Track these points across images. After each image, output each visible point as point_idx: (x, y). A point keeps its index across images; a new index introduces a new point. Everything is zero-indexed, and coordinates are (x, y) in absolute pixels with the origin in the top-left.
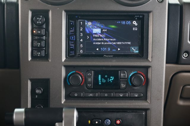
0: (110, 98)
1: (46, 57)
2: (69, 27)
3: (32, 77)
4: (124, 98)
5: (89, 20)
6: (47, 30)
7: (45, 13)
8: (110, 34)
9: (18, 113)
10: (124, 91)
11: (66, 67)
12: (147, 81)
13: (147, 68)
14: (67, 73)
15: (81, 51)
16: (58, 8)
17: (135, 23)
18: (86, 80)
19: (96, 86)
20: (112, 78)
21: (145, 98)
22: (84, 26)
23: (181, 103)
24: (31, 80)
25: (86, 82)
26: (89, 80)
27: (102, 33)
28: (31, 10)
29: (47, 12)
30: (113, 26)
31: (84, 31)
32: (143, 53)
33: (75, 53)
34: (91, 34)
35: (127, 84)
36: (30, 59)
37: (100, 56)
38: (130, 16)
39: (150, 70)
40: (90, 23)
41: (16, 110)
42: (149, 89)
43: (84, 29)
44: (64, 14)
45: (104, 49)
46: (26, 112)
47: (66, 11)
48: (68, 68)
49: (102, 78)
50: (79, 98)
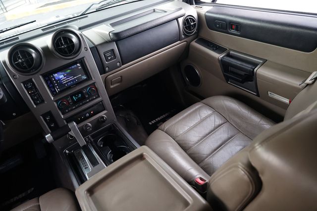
0: (83, 104)
1: (43, 101)
2: (46, 82)
3: (41, 114)
4: (90, 101)
5: (55, 74)
6: (36, 88)
7: (31, 81)
8: (68, 75)
10: (88, 98)
11: (55, 101)
12: (96, 88)
13: (94, 83)
14: (57, 103)
15: (59, 90)
16: (36, 75)
17: (78, 65)
18: (68, 102)
19: (75, 103)
20: (80, 95)
21: (99, 97)
22: (54, 77)
23: (112, 87)
24: (41, 115)
25: (69, 103)
26: (70, 101)
27: (65, 76)
28: (22, 83)
29: (31, 79)
30: (69, 71)
31: (55, 80)
32: (89, 77)
34: (59, 80)
35: (88, 95)
36: (35, 107)
37: (69, 88)
38: (75, 63)
39: (96, 84)
40: (56, 75)
41: (46, 136)
42: (99, 92)
43: (54, 79)
44: (40, 77)
45: (69, 84)
46: (51, 135)
47: (41, 75)
48: (57, 101)
49: (75, 97)
50: (69, 111)
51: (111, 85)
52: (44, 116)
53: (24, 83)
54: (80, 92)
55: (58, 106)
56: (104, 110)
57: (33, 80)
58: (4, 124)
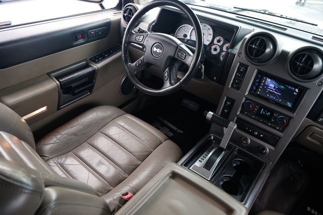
0: (262, 122)
1: (238, 88)
2: (256, 78)
3: (228, 95)
4: (270, 126)
5: (269, 78)
6: (244, 75)
7: (246, 67)
8: (279, 90)
9: (210, 114)
10: (272, 123)
12: (288, 124)
14: (246, 101)
15: (258, 93)
16: (254, 66)
17: (297, 90)
18: (254, 108)
19: (258, 114)
20: (269, 114)
21: (282, 132)
22: (266, 80)
23: (308, 138)
24: (227, 97)
25: (253, 110)
26: (256, 109)
27: (274, 88)
28: (240, 63)
29: (248, 66)
30: (282, 87)
31: (264, 83)
32: (293, 109)
33: (254, 93)
34: (268, 86)
35: (275, 120)
36: (230, 87)
37: (267, 100)
38: (296, 86)
39: (292, 119)
40: (269, 80)
41: (210, 112)
42: (287, 128)
43: (265, 82)
44: (256, 71)
45: (271, 97)
46: (213, 115)
47: (258, 69)
48: (247, 99)
49: (263, 110)
50: (247, 115)
51: (310, 136)
52: (228, 99)
53: (241, 64)
54: (272, 111)
55: (244, 103)
56: (274, 146)
57: (249, 67)
58: (203, 78)
